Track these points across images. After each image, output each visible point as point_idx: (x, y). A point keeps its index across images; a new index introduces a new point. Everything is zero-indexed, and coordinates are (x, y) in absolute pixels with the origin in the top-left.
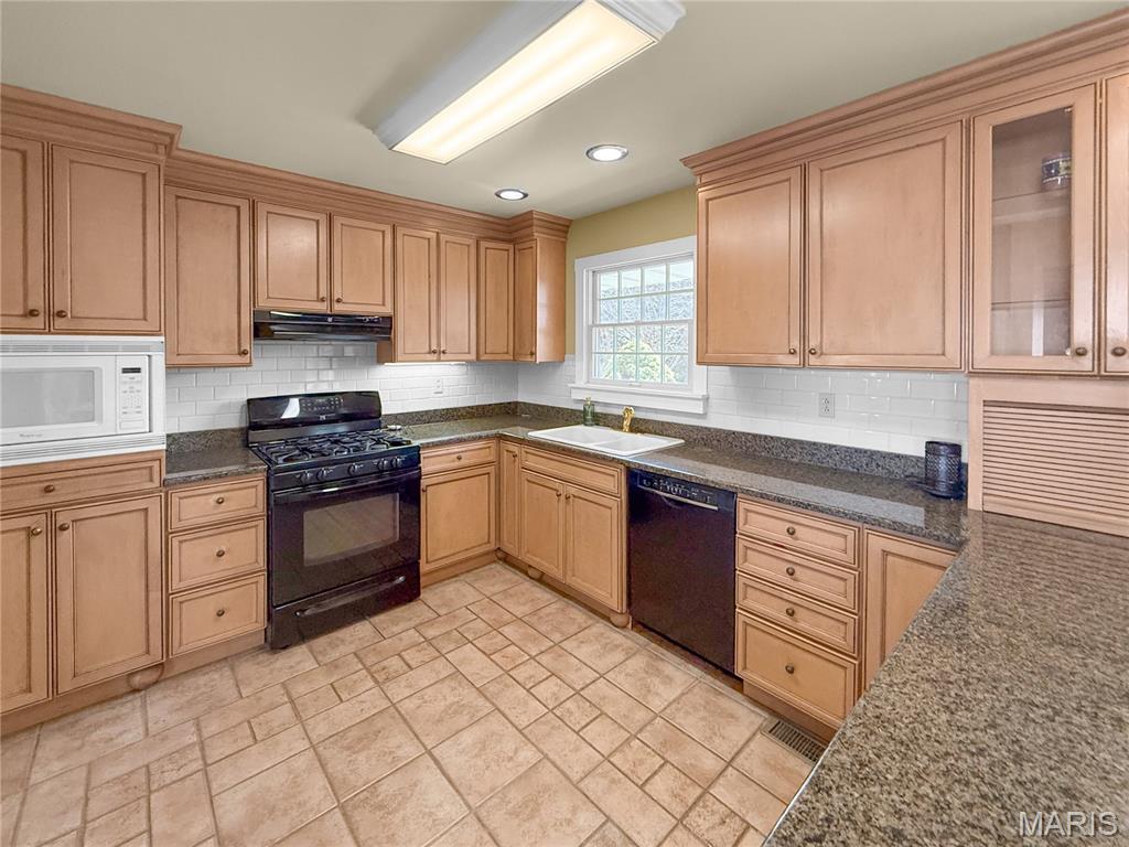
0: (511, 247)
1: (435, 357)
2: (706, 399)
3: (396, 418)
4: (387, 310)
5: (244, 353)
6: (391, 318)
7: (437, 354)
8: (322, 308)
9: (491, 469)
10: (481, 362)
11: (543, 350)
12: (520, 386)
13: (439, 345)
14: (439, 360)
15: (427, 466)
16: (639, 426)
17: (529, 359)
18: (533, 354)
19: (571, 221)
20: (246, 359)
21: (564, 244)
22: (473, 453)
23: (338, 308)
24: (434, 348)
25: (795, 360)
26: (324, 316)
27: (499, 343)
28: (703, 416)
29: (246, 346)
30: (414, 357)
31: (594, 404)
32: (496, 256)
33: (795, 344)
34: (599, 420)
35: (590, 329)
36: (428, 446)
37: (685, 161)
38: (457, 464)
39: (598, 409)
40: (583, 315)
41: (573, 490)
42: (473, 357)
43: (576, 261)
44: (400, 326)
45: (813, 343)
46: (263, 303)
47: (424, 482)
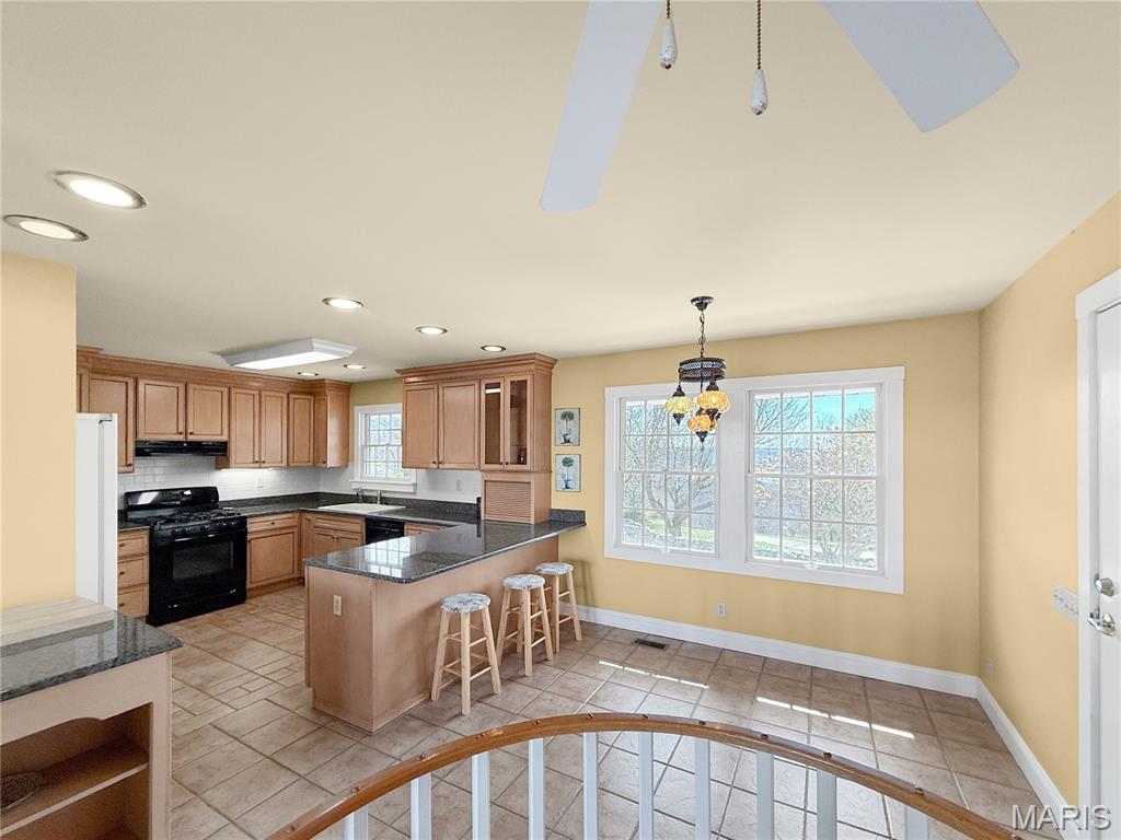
0: (312, 398)
1: (257, 465)
2: (415, 485)
3: (229, 503)
4: (224, 438)
5: (130, 465)
6: (226, 443)
7: (259, 463)
8: (181, 438)
9: (295, 530)
10: (290, 466)
11: (333, 459)
12: (321, 482)
13: (260, 458)
14: (260, 468)
15: (252, 527)
16: (384, 501)
17: (324, 465)
18: (325, 462)
19: (352, 383)
20: (130, 469)
21: (348, 397)
22: (281, 520)
23: (191, 438)
24: (257, 459)
25: (435, 466)
26: (182, 442)
27: (303, 455)
28: (414, 493)
29: (130, 461)
30: (242, 465)
31: (363, 491)
32: (301, 404)
33: (435, 459)
34: (367, 500)
35: (362, 446)
36: (251, 517)
37: (398, 371)
38: (273, 527)
39: (366, 494)
40: (359, 439)
41: (341, 534)
42: (285, 464)
43: (356, 407)
44: (233, 448)
45: (441, 459)
46: (142, 437)
47: (249, 537)
